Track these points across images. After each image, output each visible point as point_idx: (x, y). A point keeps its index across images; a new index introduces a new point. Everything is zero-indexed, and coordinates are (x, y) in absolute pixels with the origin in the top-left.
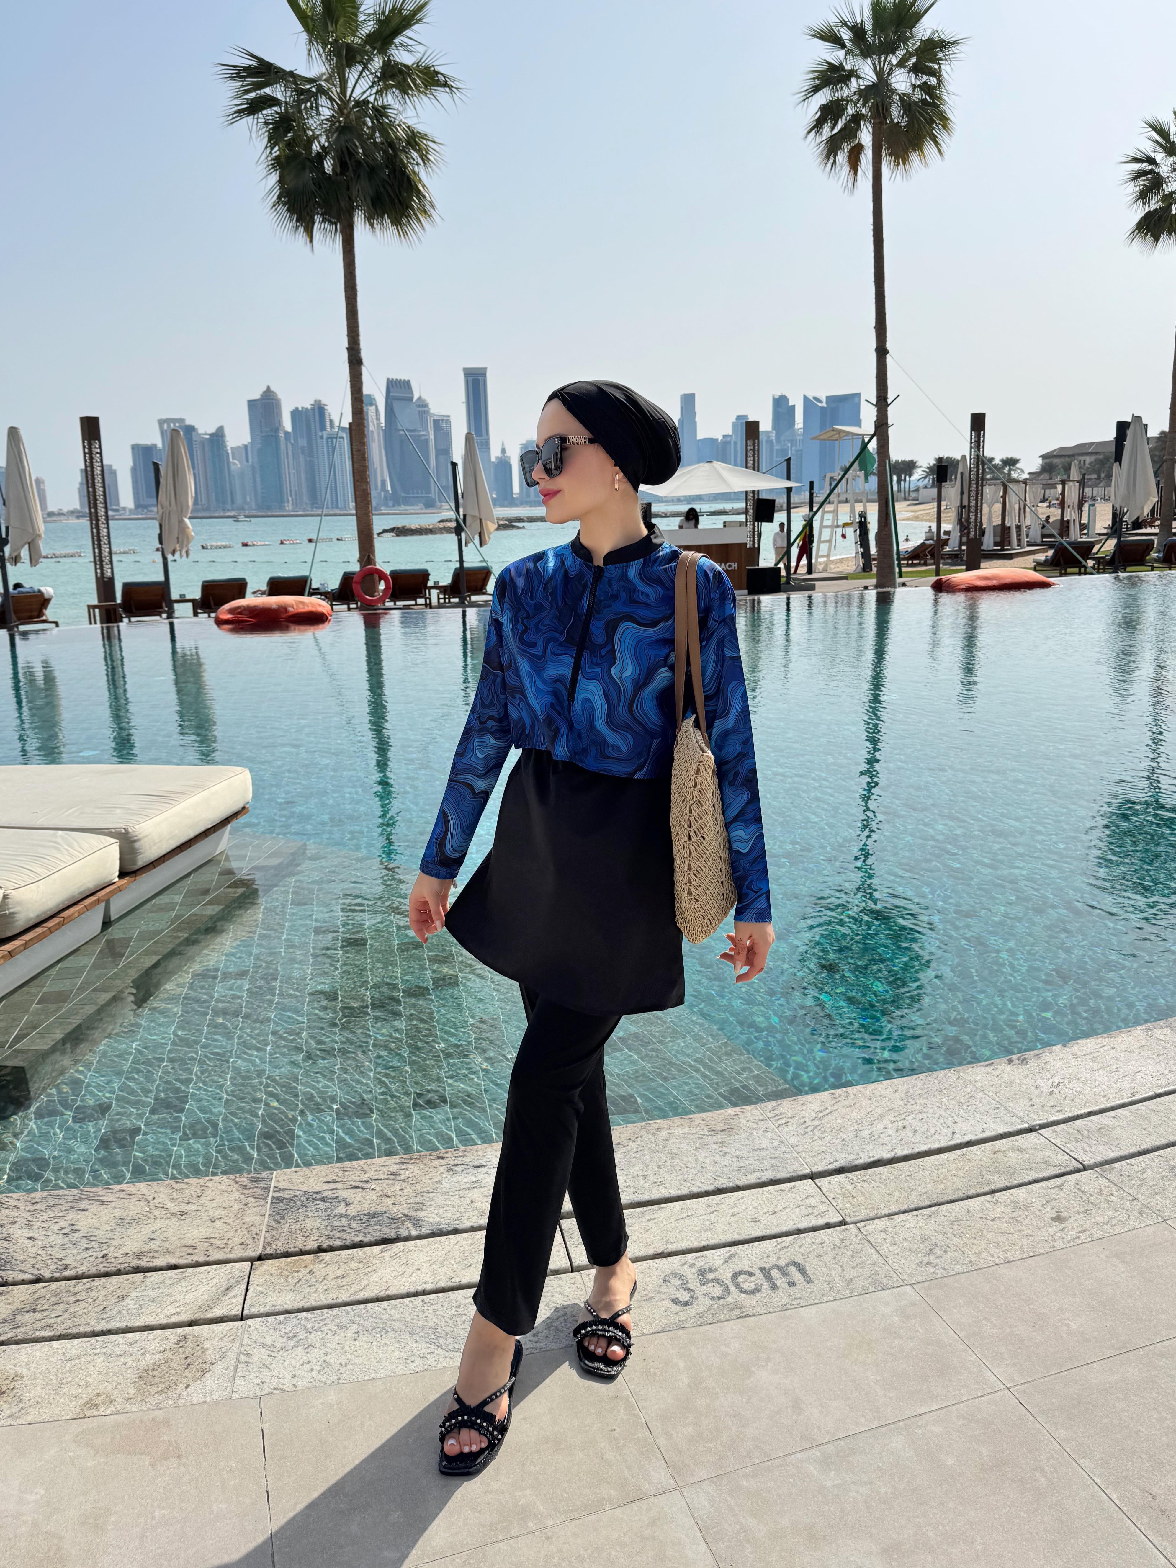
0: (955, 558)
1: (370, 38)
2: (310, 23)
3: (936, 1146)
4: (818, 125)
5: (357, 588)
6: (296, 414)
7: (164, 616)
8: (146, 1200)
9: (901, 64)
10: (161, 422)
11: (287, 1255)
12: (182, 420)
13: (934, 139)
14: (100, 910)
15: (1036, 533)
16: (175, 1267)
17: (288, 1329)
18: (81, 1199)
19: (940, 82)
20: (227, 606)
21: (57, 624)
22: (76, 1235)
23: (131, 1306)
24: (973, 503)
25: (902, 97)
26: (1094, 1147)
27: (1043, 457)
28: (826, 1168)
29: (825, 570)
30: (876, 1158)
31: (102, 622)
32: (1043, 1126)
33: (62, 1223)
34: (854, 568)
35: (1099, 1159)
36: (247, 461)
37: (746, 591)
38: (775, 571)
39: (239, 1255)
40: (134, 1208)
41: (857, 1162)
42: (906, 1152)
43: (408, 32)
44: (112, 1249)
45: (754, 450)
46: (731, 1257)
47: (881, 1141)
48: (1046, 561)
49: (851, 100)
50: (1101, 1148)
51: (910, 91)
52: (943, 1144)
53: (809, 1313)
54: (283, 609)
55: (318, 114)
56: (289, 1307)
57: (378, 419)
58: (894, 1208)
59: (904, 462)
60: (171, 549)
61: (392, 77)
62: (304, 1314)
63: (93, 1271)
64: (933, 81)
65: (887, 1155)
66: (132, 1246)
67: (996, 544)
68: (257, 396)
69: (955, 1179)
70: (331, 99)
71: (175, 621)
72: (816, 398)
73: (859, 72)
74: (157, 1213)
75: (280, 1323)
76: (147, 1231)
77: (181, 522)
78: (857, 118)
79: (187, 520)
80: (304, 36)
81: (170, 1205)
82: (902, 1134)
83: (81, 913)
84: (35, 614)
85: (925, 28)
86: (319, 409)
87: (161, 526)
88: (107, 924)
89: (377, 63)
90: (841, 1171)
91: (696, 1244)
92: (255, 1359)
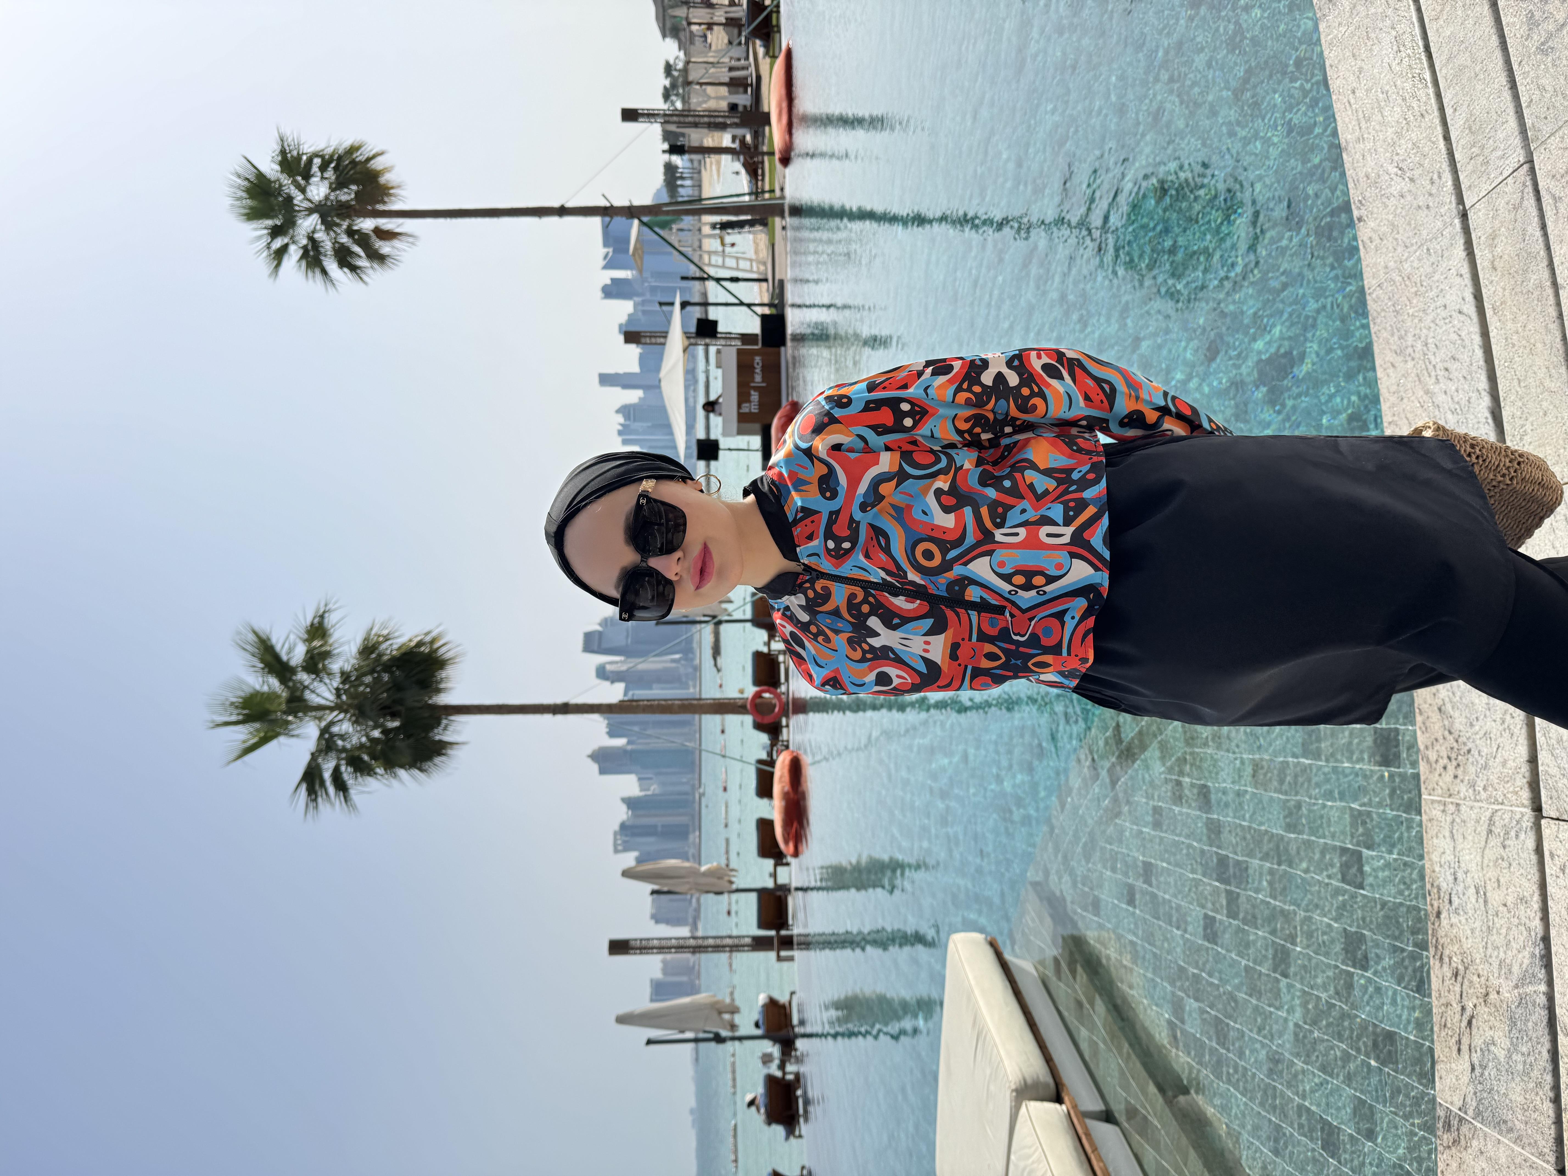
0: (758, 134)
1: (283, 681)
2: (270, 734)
4: (355, 270)
5: (768, 720)
6: (612, 734)
7: (788, 895)
9: (303, 191)
10: (616, 851)
11: (1559, 1141)
12: (615, 833)
13: (369, 159)
14: (1095, 1126)
15: (737, 52)
19: (316, 155)
20: (781, 841)
24: (706, 119)
25: (333, 190)
26: (1498, 143)
27: (664, 36)
29: (765, 264)
31: (792, 949)
32: (1460, 200)
34: (763, 235)
35: (1517, 141)
36: (650, 779)
37: (783, 349)
38: (764, 318)
43: (278, 648)
45: (650, 337)
48: (764, 47)
49: (335, 238)
50: (1501, 135)
51: (326, 183)
54: (785, 789)
55: (347, 733)
57: (616, 662)
59: (666, 174)
60: (727, 884)
61: (316, 665)
64: (317, 161)
67: (746, 92)
68: (595, 767)
70: (335, 719)
71: (793, 885)
72: (605, 257)
73: (310, 230)
77: (704, 874)
78: (351, 233)
79: (703, 868)
80: (282, 739)
83: (1100, 1159)
85: (270, 168)
87: (707, 892)
88: (1108, 1117)
89: (304, 677)
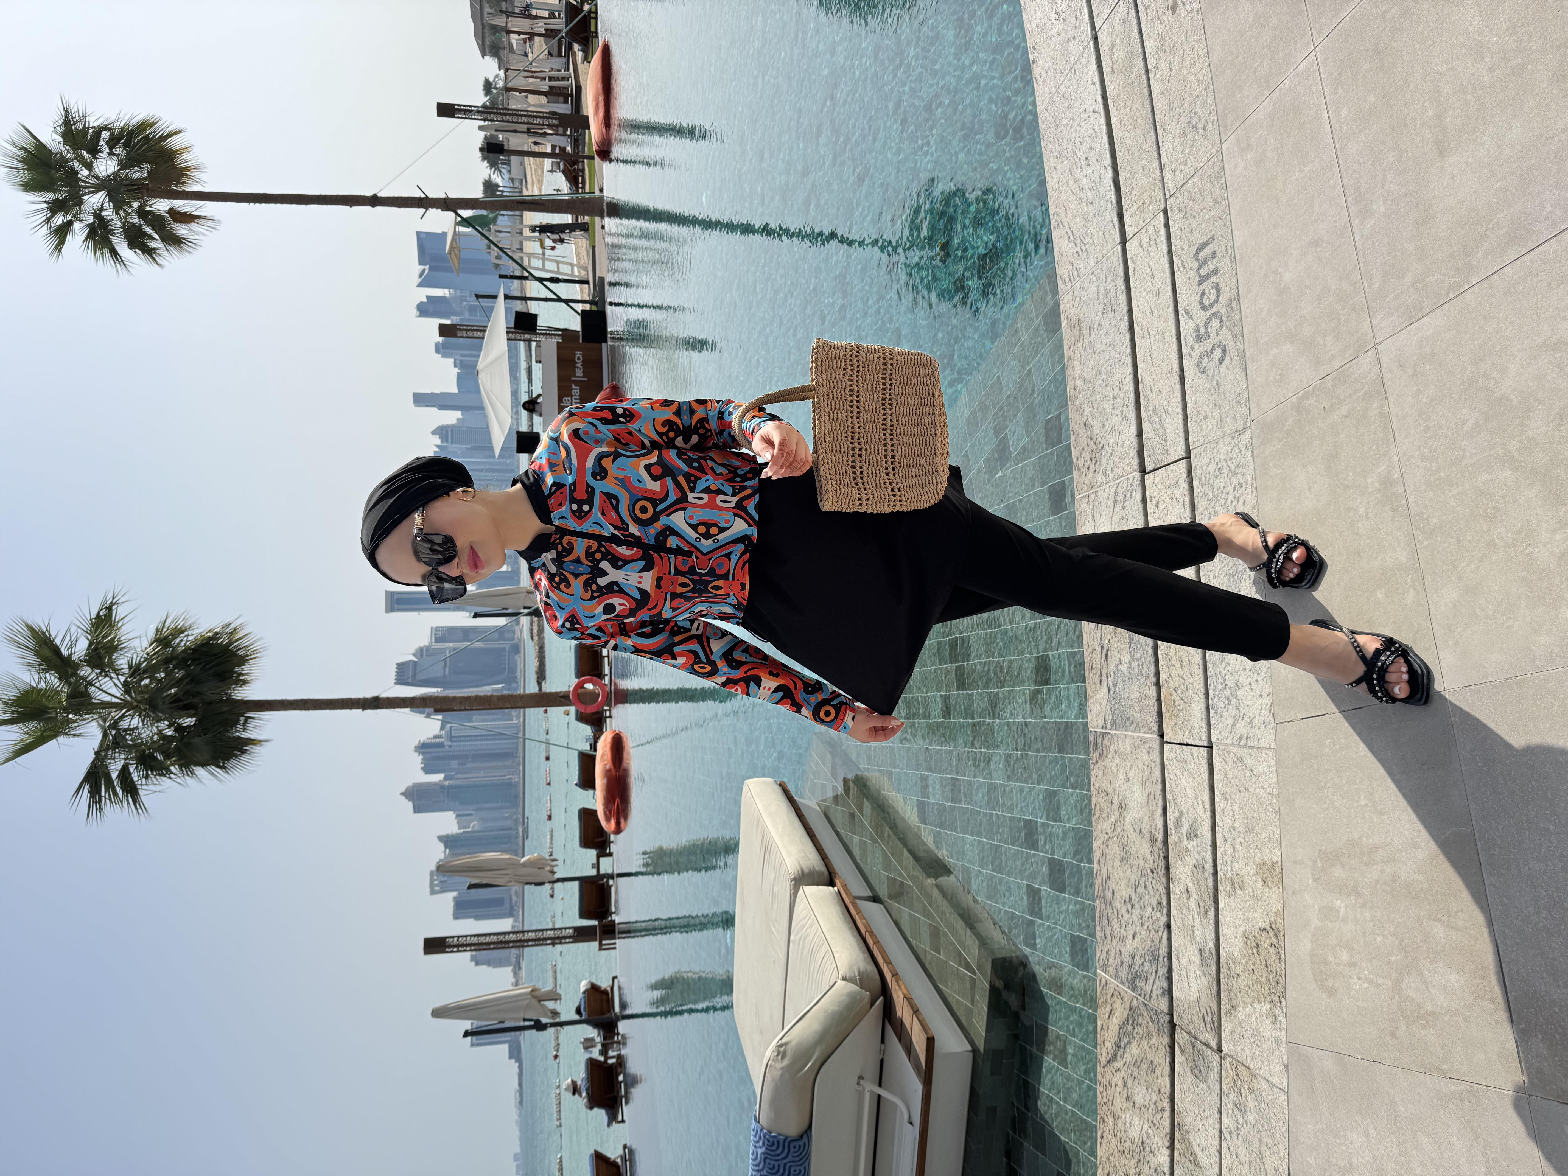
0: (577, 142)
1: (63, 677)
2: (47, 734)
3: (1104, 128)
4: (149, 252)
5: (591, 709)
7: (611, 882)
8: (1108, 840)
11: (1160, 713)
12: (432, 873)
13: (165, 137)
14: (862, 904)
16: (1165, 809)
17: (1222, 705)
18: (1104, 896)
20: (603, 823)
21: (614, 978)
22: (1133, 898)
23: (1195, 843)
24: (524, 119)
25: (121, 167)
27: (484, 55)
28: (1117, 230)
30: (1112, 184)
31: (615, 938)
32: (1093, 27)
33: (1123, 911)
34: (584, 240)
37: (604, 345)
38: (584, 314)
39: (1158, 754)
40: (1114, 849)
41: (1114, 201)
42: (1108, 155)
44: (1147, 865)
45: (467, 330)
46: (1187, 313)
47: (1097, 180)
48: (583, 51)
49: (125, 218)
51: (115, 159)
52: (1103, 121)
53: (1239, 236)
54: (607, 773)
55: (137, 728)
56: (1203, 706)
58: (1156, 164)
59: (484, 188)
60: (550, 875)
61: (100, 658)
62: (1211, 692)
63: (1164, 880)
64: (105, 135)
65: (1110, 173)
66: (1144, 848)
67: (566, 102)
69: (1134, 108)
70: (123, 716)
71: (615, 872)
72: (421, 275)
73: (97, 207)
74: (1119, 829)
75: (1216, 712)
76: (1133, 836)
77: (524, 865)
78: (142, 213)
79: (523, 860)
80: (61, 739)
81: (1113, 819)
82: (1092, 160)
83: (863, 918)
84: (605, 997)
85: (52, 139)
86: (423, 748)
87: (528, 883)
88: (875, 899)
89: (87, 672)
90: (1121, 216)
91: (1175, 346)
92: (1244, 732)
